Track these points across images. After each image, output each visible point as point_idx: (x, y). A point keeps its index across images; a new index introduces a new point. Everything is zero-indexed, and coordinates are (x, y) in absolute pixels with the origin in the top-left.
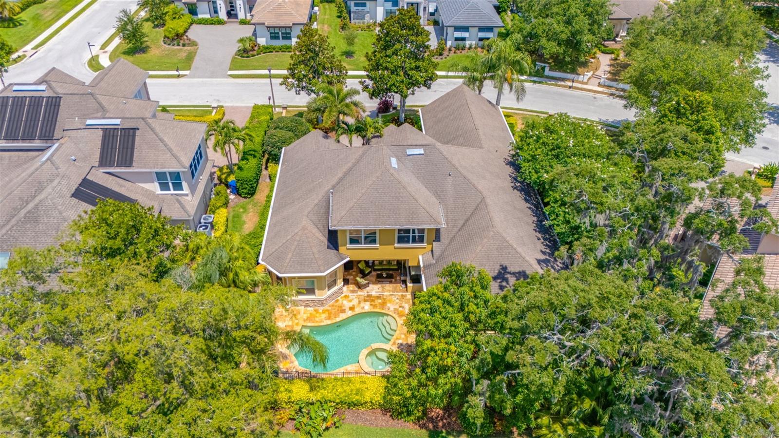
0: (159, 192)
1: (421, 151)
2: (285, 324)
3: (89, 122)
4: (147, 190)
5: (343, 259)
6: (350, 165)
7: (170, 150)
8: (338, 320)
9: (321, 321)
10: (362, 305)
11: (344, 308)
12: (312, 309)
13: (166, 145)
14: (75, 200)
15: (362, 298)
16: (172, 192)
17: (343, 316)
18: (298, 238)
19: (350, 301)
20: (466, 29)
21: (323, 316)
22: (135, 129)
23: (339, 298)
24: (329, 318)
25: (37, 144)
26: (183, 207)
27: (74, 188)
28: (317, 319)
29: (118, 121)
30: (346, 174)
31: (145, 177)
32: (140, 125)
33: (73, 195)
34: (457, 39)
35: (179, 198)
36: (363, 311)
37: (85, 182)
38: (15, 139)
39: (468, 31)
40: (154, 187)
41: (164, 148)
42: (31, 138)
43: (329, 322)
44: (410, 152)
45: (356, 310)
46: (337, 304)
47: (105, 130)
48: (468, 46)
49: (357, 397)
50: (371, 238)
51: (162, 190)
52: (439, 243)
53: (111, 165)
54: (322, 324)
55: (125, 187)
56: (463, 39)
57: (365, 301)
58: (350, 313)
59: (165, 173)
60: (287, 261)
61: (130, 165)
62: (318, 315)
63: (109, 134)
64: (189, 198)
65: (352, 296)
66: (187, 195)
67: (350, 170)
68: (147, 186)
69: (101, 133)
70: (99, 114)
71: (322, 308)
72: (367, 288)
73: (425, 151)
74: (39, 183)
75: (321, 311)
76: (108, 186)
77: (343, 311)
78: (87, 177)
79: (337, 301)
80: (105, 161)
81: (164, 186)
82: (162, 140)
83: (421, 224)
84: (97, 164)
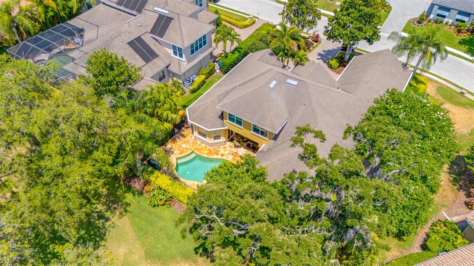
0: (173, 55)
1: (295, 83)
2: (186, 146)
3: (156, 9)
4: (168, 52)
5: (224, 127)
6: (255, 76)
7: (182, 35)
8: (211, 157)
9: (203, 154)
10: (229, 156)
11: (219, 153)
12: (204, 145)
13: (181, 32)
14: (128, 46)
15: (232, 152)
16: (178, 57)
17: (215, 156)
18: (206, 105)
19: (225, 151)
20: (448, 10)
21: (207, 152)
22: (172, 19)
23: (221, 147)
24: (208, 154)
25: (134, 12)
26: (180, 67)
27: (131, 40)
28: (202, 152)
29: (166, 12)
30: (250, 80)
31: (168, 45)
32: (176, 17)
33: (128, 43)
34: (438, 15)
35: (181, 62)
36: (227, 159)
37: (139, 39)
38: (127, 7)
39: (449, 12)
40: (171, 52)
41: (179, 33)
42: (133, 9)
43: (206, 156)
44: (289, 81)
45: (224, 157)
46: (217, 149)
47: (160, 15)
48: (445, 22)
49: (182, 198)
50: (239, 122)
51: (174, 55)
52: (274, 141)
53: (154, 34)
54: (202, 155)
55: (157, 47)
56: (444, 17)
57: (232, 154)
58: (219, 157)
59: (176, 47)
60: (195, 115)
61: (162, 37)
62: (204, 150)
63: (161, 17)
64: (185, 64)
65: (228, 149)
66: (184, 62)
67: (253, 79)
68: (168, 50)
69: (158, 15)
70: (162, 6)
71: (209, 147)
72: (239, 149)
73: (298, 84)
74: (120, 32)
75: (207, 149)
76: (149, 44)
77: (217, 154)
78: (141, 37)
79: (219, 147)
80: (153, 31)
81: (175, 53)
82: (181, 29)
83: (264, 126)
84: (149, 31)
